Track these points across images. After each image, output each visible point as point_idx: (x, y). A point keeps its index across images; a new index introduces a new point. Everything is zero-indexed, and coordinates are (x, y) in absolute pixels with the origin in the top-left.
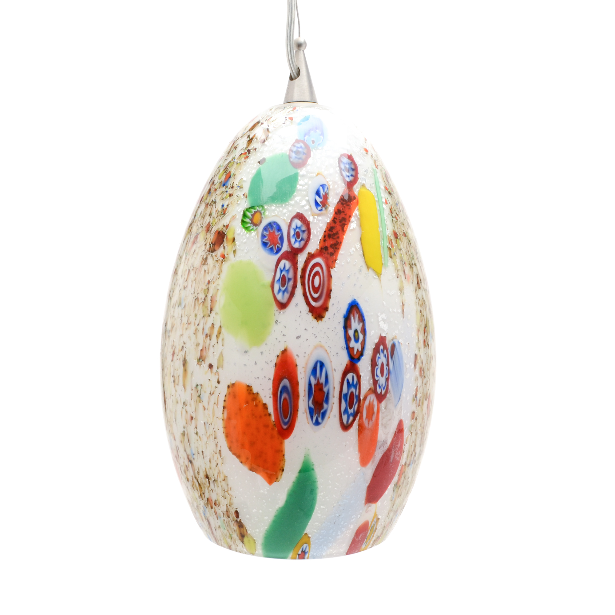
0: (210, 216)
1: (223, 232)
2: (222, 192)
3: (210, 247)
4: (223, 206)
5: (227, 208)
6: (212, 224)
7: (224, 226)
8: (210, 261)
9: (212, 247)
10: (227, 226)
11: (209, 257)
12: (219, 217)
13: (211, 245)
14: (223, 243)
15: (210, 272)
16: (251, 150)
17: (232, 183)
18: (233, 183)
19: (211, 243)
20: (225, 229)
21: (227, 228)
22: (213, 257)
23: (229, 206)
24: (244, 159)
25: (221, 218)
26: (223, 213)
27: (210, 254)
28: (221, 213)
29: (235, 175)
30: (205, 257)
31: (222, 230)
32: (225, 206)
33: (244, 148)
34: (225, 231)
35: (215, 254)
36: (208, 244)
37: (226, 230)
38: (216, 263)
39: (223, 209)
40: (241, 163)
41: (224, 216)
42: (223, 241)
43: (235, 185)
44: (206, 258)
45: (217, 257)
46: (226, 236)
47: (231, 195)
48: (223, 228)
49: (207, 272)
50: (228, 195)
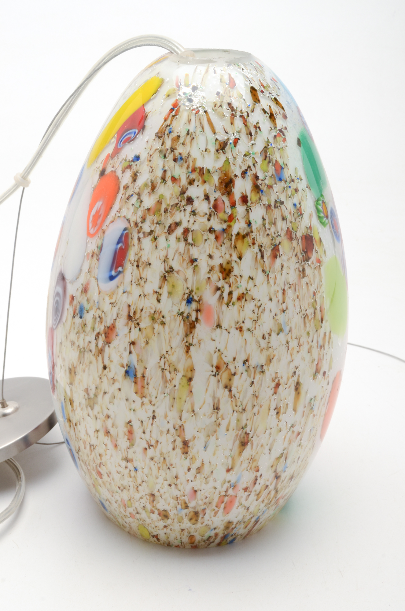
0: (285, 220)
1: (309, 235)
2: (285, 189)
3: (303, 256)
4: (295, 205)
5: (300, 207)
6: (293, 229)
7: (307, 228)
8: (308, 271)
9: (305, 255)
10: (310, 227)
11: (306, 267)
12: (298, 220)
13: (303, 254)
14: (314, 247)
15: (312, 282)
16: (282, 130)
17: (289, 175)
18: (291, 175)
19: (302, 252)
20: (309, 231)
21: (311, 230)
22: (310, 266)
23: (302, 203)
24: (283, 142)
25: (300, 220)
26: (299, 214)
27: (306, 264)
28: (298, 214)
29: (287, 165)
30: (301, 269)
31: (308, 233)
32: (298, 205)
33: (273, 128)
34: (311, 233)
35: (311, 262)
36: (299, 254)
37: (311, 231)
38: (315, 271)
39: (298, 209)
40: (284, 148)
41: (303, 217)
42: (313, 245)
43: (293, 177)
44: (304, 270)
45: (314, 264)
46: (314, 240)
47: (296, 190)
48: (307, 231)
49: (309, 284)
50: (294, 191)
